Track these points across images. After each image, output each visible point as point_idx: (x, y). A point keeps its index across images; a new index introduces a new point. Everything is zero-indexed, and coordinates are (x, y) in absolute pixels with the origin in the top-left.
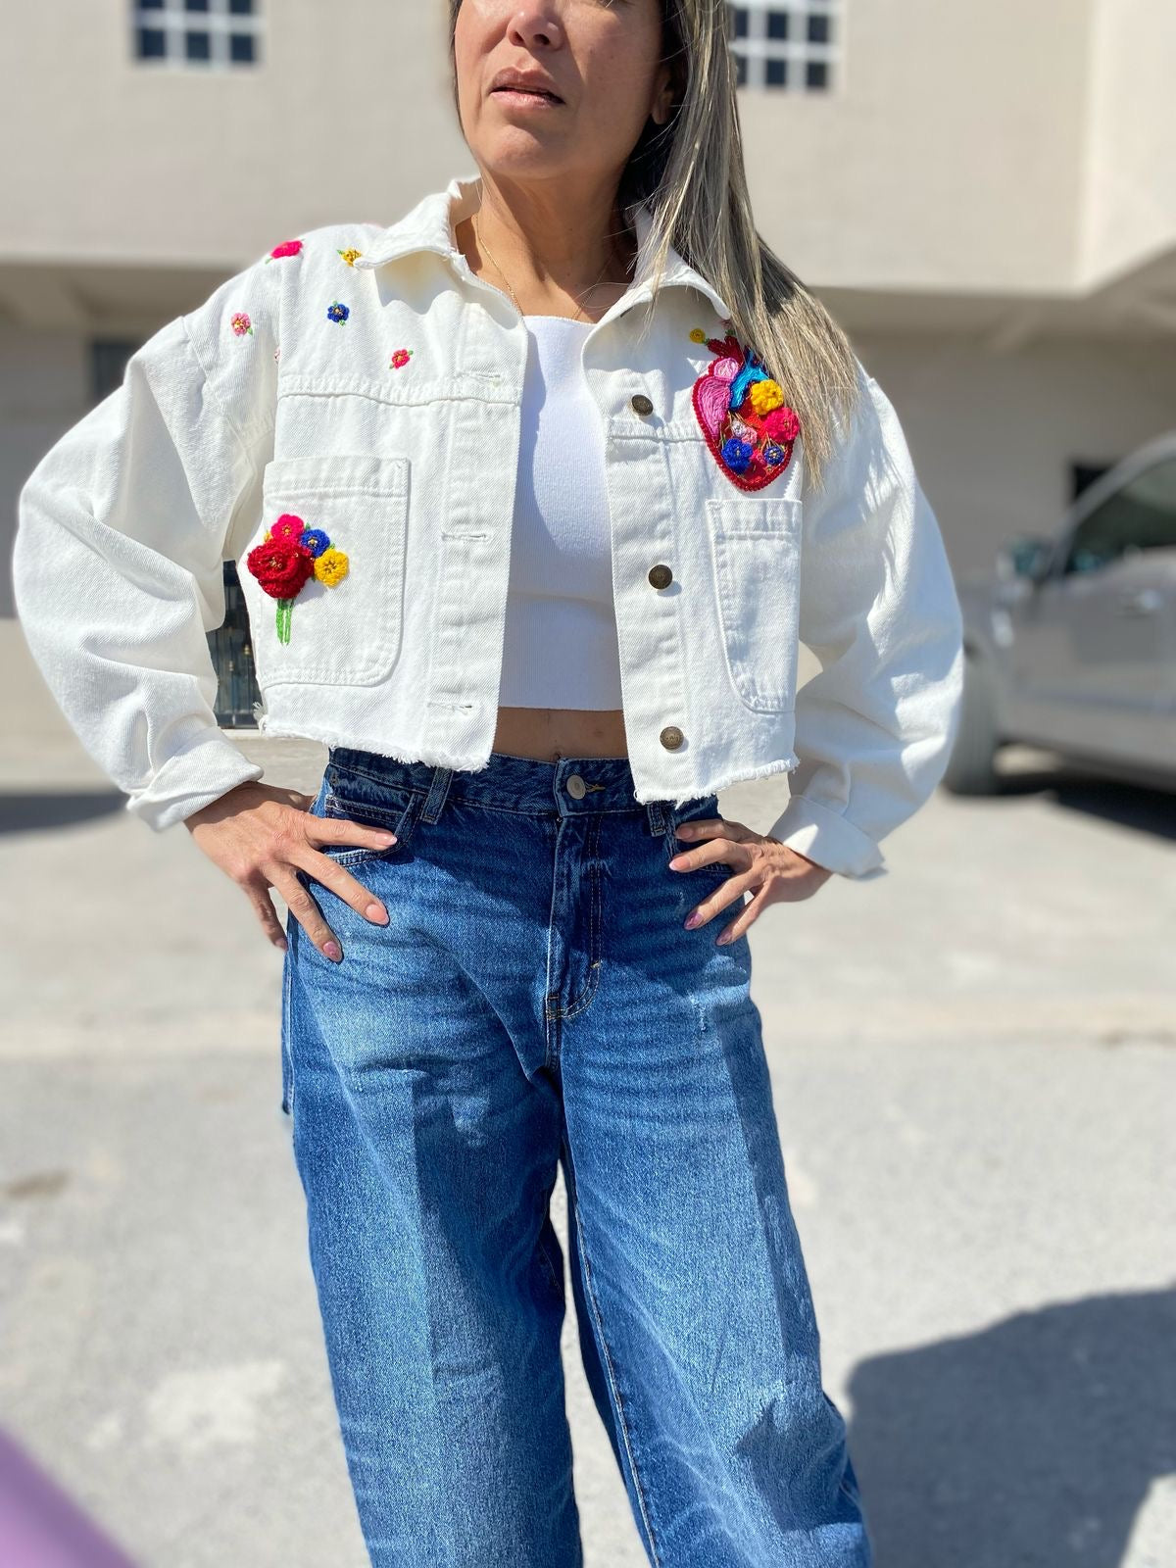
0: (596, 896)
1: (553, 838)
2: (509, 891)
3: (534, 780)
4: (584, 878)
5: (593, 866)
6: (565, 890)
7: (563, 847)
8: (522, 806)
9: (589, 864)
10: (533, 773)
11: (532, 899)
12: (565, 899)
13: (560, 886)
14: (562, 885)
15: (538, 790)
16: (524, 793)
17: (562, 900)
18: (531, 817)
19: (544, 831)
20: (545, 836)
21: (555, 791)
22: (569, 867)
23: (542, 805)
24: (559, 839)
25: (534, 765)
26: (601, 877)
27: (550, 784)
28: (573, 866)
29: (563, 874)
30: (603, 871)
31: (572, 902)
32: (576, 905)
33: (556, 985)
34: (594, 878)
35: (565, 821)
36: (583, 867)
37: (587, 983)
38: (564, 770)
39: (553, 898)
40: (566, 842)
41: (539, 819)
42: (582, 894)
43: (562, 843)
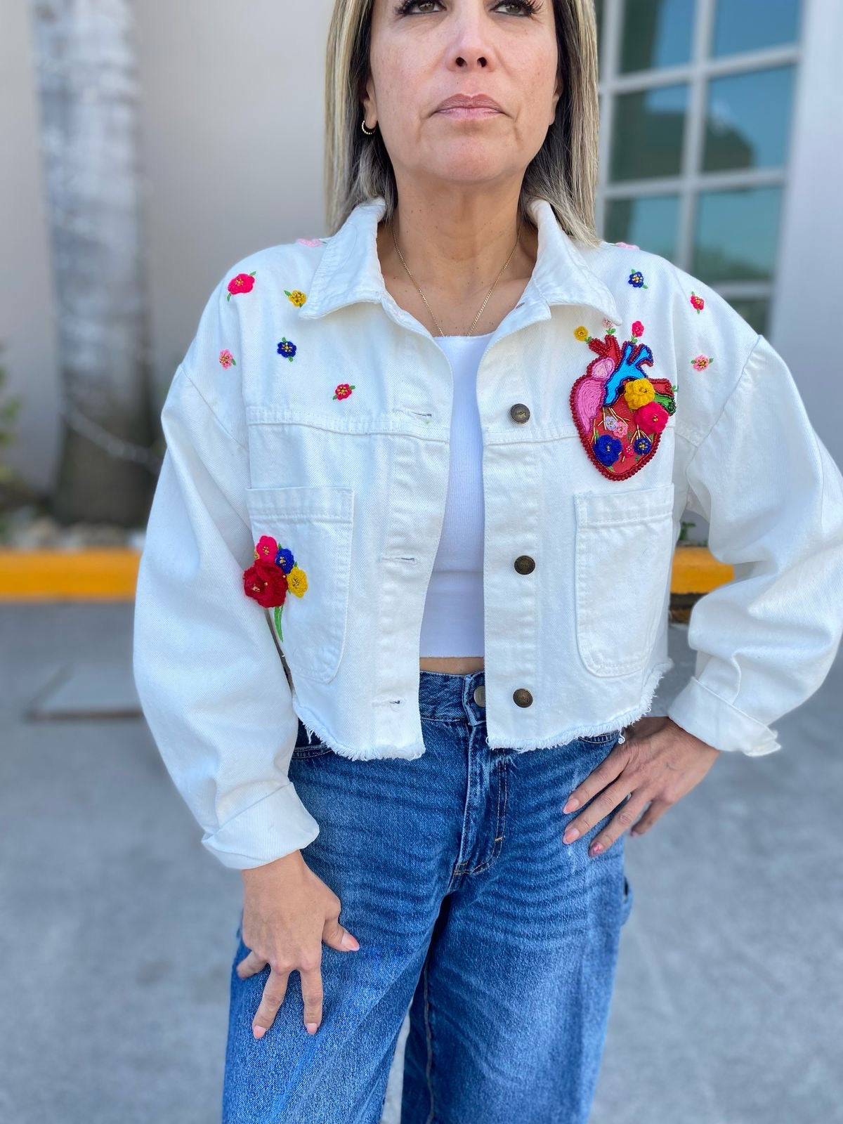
0: (503, 787)
1: (466, 740)
2: (431, 787)
3: (447, 692)
4: (494, 773)
5: (500, 762)
6: (479, 787)
7: (475, 750)
8: (438, 715)
9: (497, 761)
10: (446, 686)
11: (450, 793)
12: (478, 793)
13: (474, 784)
14: (476, 783)
15: (450, 701)
16: (439, 704)
17: (476, 794)
18: (446, 723)
19: (458, 734)
20: (459, 739)
21: (464, 704)
22: (481, 767)
23: (454, 713)
24: (471, 744)
25: (446, 678)
26: (507, 770)
27: (460, 697)
28: (484, 766)
29: (476, 773)
30: (509, 765)
31: (484, 796)
32: (488, 797)
33: (467, 858)
34: (501, 772)
35: (474, 729)
36: (492, 764)
37: (491, 853)
38: (470, 685)
39: (468, 793)
40: (477, 746)
41: (453, 724)
42: (491, 786)
43: (474, 747)
